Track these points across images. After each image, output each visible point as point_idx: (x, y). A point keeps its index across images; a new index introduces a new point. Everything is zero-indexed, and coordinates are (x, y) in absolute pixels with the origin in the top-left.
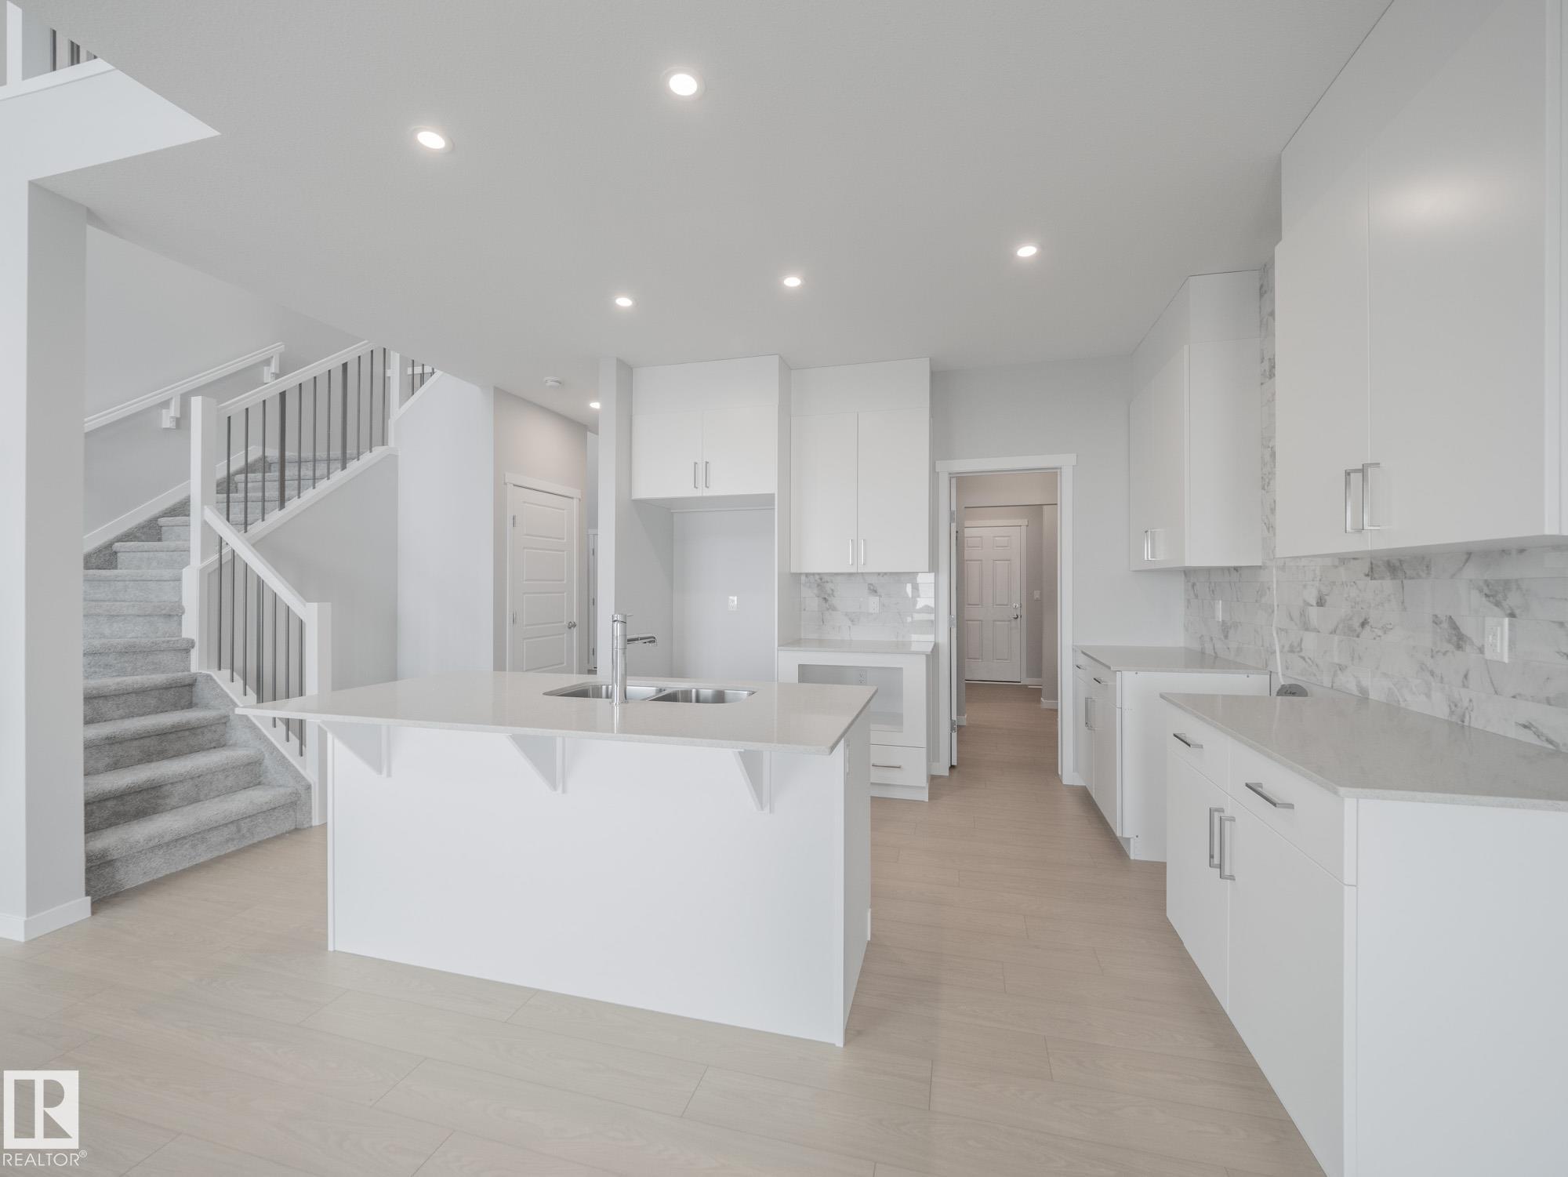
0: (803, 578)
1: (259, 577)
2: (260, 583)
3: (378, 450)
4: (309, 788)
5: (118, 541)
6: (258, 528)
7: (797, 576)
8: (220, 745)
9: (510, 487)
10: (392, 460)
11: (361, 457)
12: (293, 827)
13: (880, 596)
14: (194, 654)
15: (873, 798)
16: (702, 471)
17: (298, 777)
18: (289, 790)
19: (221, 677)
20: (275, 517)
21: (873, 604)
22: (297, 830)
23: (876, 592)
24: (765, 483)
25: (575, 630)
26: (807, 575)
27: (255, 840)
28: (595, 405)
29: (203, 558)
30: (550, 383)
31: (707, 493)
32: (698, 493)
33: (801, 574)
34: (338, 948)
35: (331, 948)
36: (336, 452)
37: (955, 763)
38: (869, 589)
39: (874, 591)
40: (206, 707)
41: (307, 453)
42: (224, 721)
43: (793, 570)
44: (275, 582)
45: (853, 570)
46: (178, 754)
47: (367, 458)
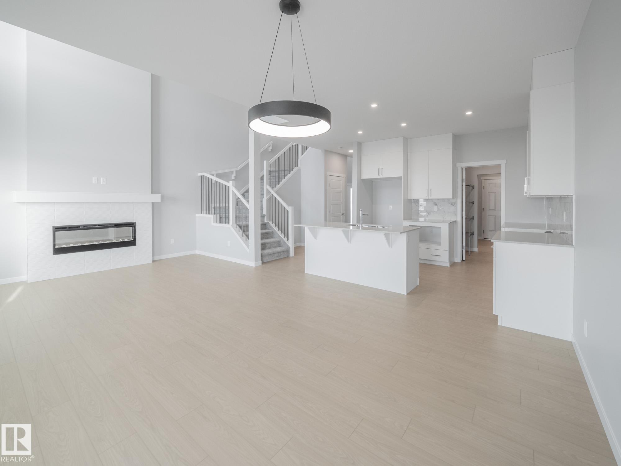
0: (412, 200)
1: (278, 201)
2: (279, 202)
3: (297, 168)
4: (290, 248)
5: (246, 192)
6: (275, 189)
7: (410, 200)
8: (272, 238)
9: (328, 175)
10: (299, 170)
11: (293, 170)
12: (287, 256)
13: (438, 206)
14: (265, 217)
15: (420, 263)
16: (381, 171)
17: (288, 246)
18: (286, 248)
19: (271, 223)
20: (278, 186)
21: (435, 208)
22: (288, 257)
23: (436, 204)
24: (400, 173)
25: (344, 215)
26: (414, 199)
27: (281, 258)
28: (351, 151)
29: (267, 196)
30: (339, 148)
31: (382, 177)
32: (380, 176)
33: (411, 199)
34: (307, 273)
35: (305, 273)
36: (288, 168)
37: (464, 259)
38: (434, 203)
39: (435, 204)
40: (268, 229)
41: (283, 169)
42: (272, 232)
43: (409, 198)
44: (282, 202)
45: (428, 198)
46: (266, 239)
47: (294, 170)
